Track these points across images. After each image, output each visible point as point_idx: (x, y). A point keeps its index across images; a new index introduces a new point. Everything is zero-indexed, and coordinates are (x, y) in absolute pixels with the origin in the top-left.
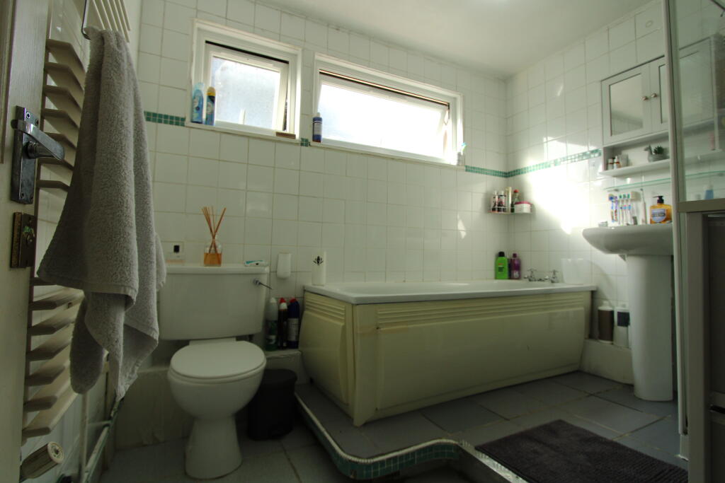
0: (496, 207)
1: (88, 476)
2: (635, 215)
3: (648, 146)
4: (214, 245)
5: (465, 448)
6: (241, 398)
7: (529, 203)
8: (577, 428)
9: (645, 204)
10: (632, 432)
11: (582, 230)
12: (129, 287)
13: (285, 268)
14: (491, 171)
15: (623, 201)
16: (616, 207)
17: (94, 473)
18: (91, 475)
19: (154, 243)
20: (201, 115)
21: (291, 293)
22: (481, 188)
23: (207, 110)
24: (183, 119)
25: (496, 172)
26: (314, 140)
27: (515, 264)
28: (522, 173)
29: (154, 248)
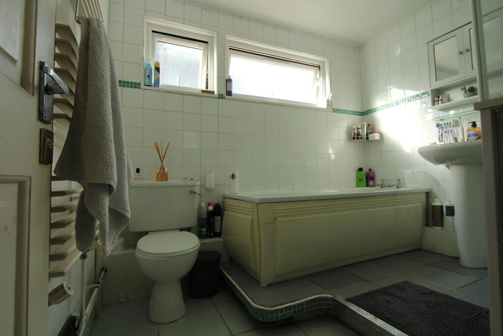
0: (356, 136)
1: (87, 317)
2: (456, 136)
3: (463, 87)
4: (162, 168)
5: (339, 300)
6: (184, 268)
7: (379, 133)
8: (418, 286)
9: (463, 128)
10: (459, 288)
11: (417, 150)
12: (111, 179)
13: (211, 182)
14: (351, 111)
15: (446, 127)
16: (442, 132)
17: (90, 316)
18: (88, 317)
19: (126, 155)
20: (151, 81)
21: (215, 200)
22: (344, 124)
23: (155, 77)
24: (139, 84)
25: (354, 112)
26: (227, 95)
27: (370, 176)
28: (373, 112)
29: (126, 158)
